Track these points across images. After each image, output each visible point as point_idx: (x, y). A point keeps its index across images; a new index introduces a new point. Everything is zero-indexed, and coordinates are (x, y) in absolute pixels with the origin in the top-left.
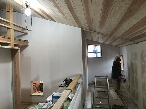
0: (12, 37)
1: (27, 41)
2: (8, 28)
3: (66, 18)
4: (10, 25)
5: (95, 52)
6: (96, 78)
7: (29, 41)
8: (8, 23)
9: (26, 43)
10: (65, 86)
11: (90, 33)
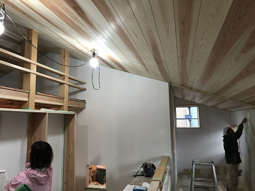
0: (65, 96)
1: (84, 101)
2: (61, 84)
3: (147, 70)
4: (64, 79)
5: (189, 118)
6: (194, 165)
7: (86, 101)
8: (61, 75)
9: (83, 104)
10: (143, 175)
11: (183, 89)
